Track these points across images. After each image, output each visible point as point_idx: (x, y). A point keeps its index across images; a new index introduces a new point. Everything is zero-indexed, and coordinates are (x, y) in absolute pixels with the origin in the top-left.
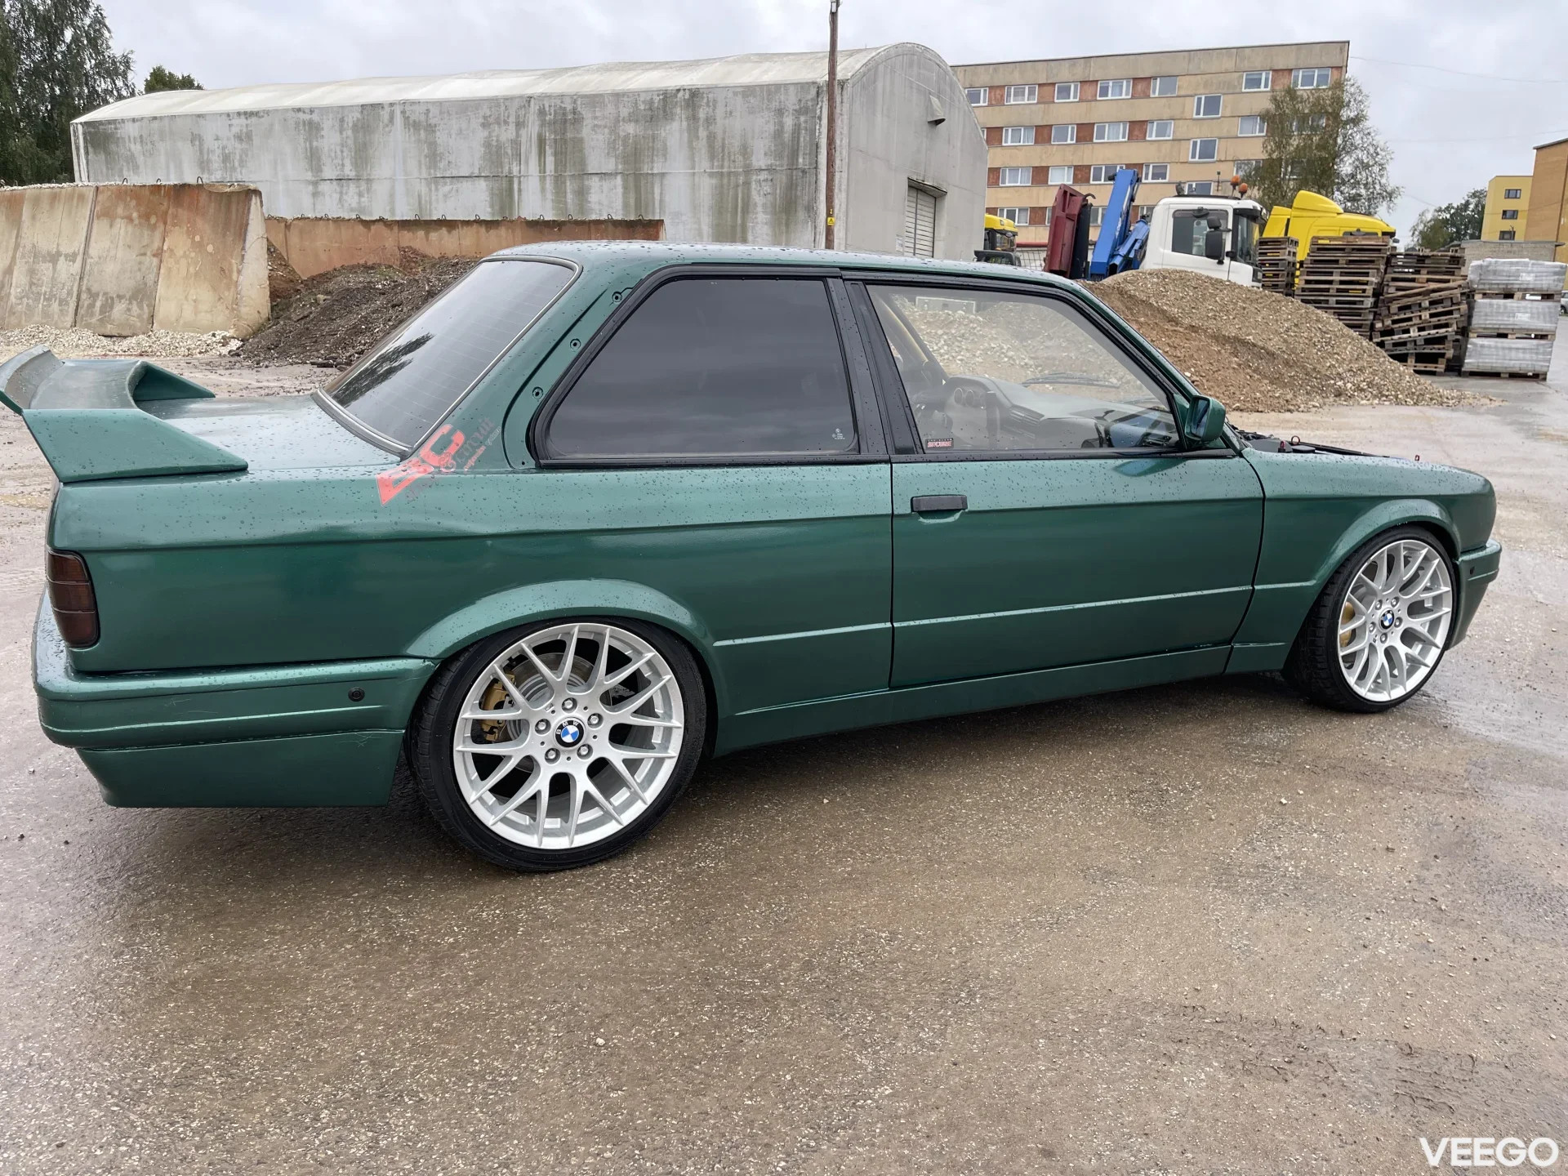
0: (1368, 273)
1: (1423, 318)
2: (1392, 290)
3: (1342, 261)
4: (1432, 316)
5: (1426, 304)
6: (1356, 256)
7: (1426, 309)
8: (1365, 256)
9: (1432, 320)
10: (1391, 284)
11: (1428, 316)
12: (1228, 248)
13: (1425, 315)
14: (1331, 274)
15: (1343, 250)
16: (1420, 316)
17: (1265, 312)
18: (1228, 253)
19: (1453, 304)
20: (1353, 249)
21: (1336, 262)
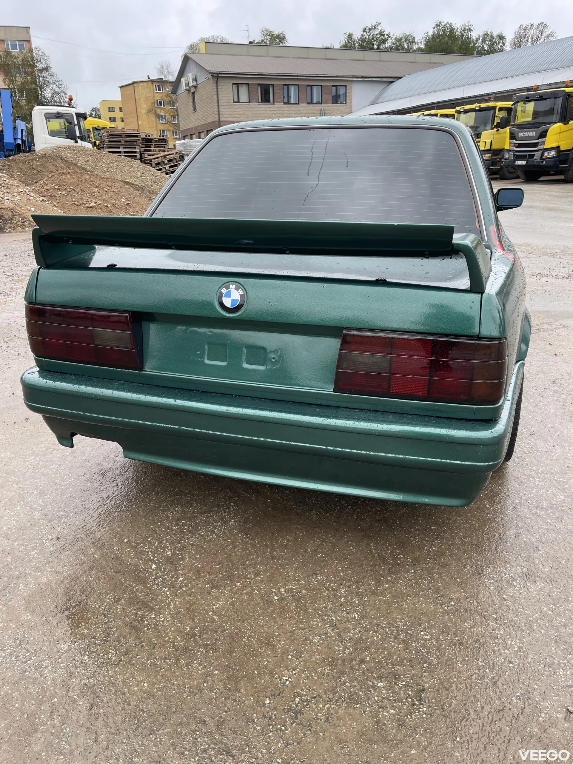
0: (135, 147)
1: (166, 168)
2: (146, 156)
3: (123, 141)
4: (170, 167)
5: (166, 162)
6: (128, 139)
7: (167, 164)
8: (132, 139)
9: (170, 169)
10: (145, 152)
11: (168, 168)
12: (78, 134)
13: (167, 167)
14: (119, 148)
15: (121, 136)
16: (165, 168)
17: (127, 167)
18: (78, 136)
19: (177, 161)
20: (126, 135)
21: (120, 142)
